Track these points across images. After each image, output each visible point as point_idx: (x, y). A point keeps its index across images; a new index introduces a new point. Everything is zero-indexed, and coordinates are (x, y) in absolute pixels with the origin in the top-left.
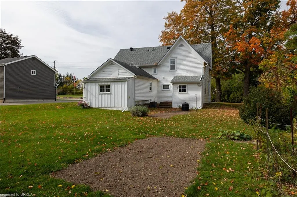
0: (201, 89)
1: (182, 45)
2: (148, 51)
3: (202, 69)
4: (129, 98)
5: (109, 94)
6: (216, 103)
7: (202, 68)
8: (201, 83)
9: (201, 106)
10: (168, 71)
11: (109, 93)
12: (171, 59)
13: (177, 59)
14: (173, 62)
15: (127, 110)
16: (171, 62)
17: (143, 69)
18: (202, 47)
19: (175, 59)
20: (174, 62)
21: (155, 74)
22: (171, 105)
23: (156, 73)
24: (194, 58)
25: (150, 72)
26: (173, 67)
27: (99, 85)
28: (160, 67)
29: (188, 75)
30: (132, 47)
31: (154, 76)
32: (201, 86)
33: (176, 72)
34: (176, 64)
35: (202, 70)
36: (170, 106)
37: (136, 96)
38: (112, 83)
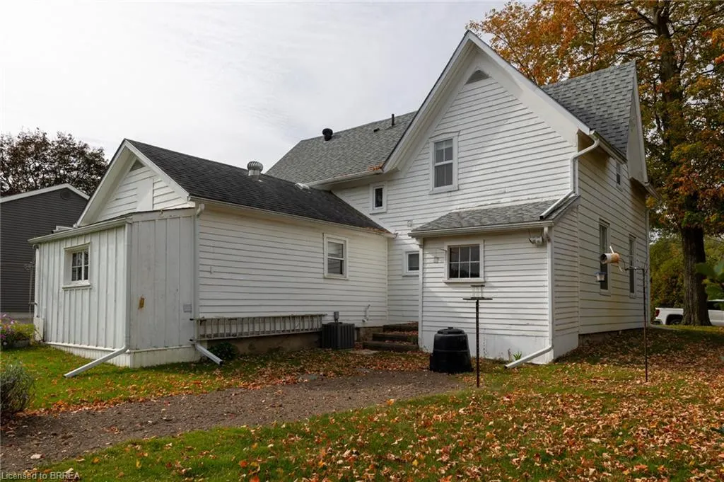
0: (548, 261)
1: (479, 76)
2: (375, 131)
3: (570, 169)
4: (142, 304)
5: (84, 288)
6: (687, 327)
7: (569, 163)
8: (546, 229)
9: (549, 346)
10: (427, 193)
11: (86, 283)
12: (437, 144)
13: (460, 138)
14: (444, 151)
15: (124, 361)
16: (439, 155)
17: (339, 195)
18: (589, 86)
19: (451, 140)
20: (449, 153)
21: (378, 210)
22: (416, 340)
23: (383, 208)
24: (532, 122)
25: (362, 203)
26: (444, 176)
27: (67, 250)
28: (396, 182)
29: (506, 201)
30: (331, 128)
31: (375, 219)
32: (549, 245)
33: (458, 196)
34: (455, 161)
35: (570, 174)
36: (410, 344)
37: (202, 295)
38: (95, 240)
